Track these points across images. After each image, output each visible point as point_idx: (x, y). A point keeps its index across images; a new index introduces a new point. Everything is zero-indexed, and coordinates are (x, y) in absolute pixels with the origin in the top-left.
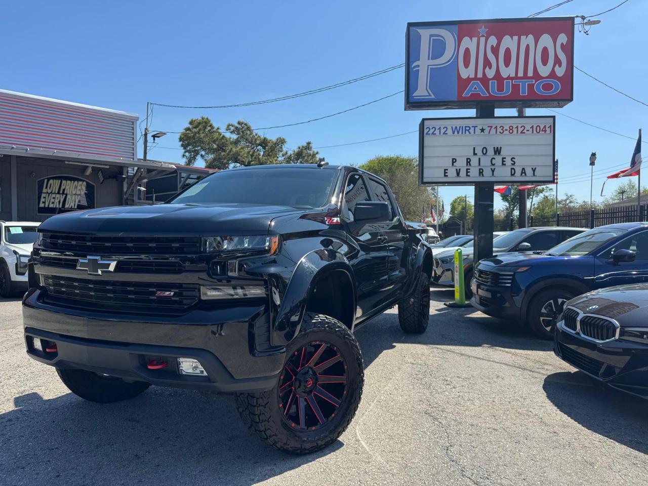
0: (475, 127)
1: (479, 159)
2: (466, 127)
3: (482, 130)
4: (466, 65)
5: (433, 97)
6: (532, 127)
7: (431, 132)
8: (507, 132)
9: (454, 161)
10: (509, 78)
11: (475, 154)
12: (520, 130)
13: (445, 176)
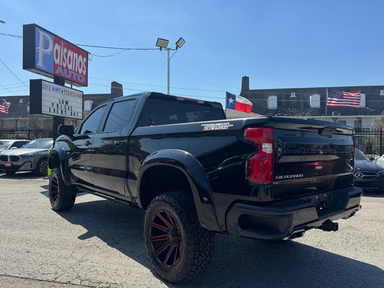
0: (60, 89)
1: (61, 105)
2: (57, 88)
3: (62, 92)
4: (57, 57)
5: (45, 69)
6: (77, 94)
7: (44, 87)
8: (69, 95)
9: (53, 104)
10: (70, 70)
11: (60, 103)
12: (74, 95)
13: (50, 112)
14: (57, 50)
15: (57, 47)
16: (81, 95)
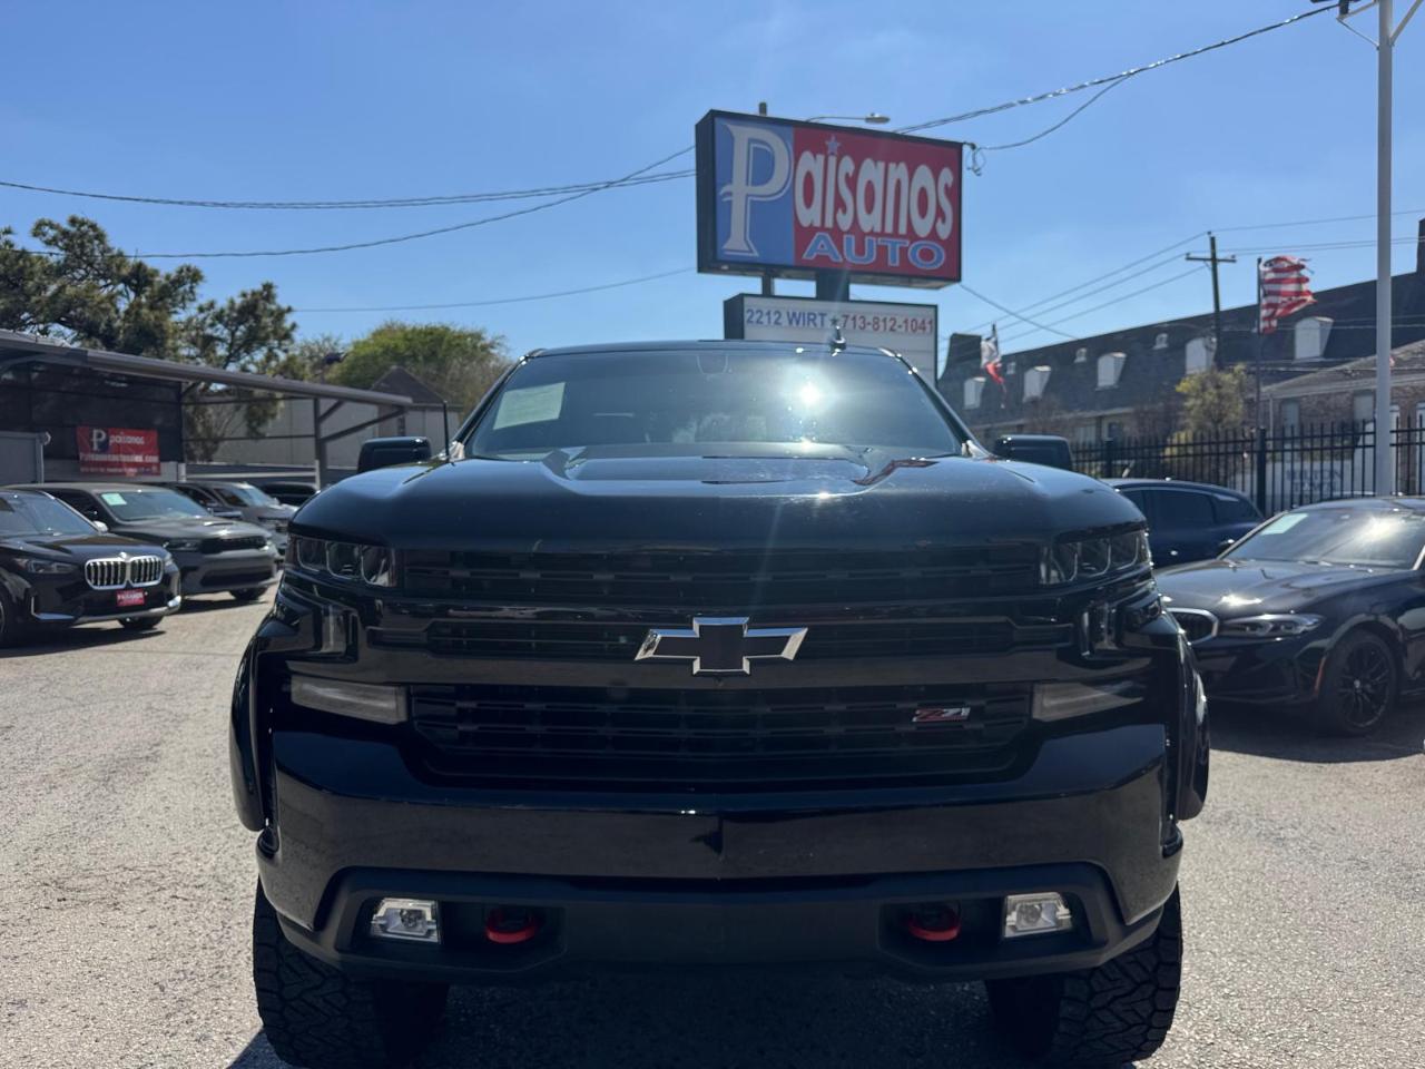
0: (823, 315)
2: (809, 314)
3: (834, 322)
4: (808, 201)
6: (906, 321)
7: (755, 319)
8: (870, 327)
10: (872, 233)
12: (889, 324)
14: (809, 179)
15: (810, 163)
16: (927, 321)
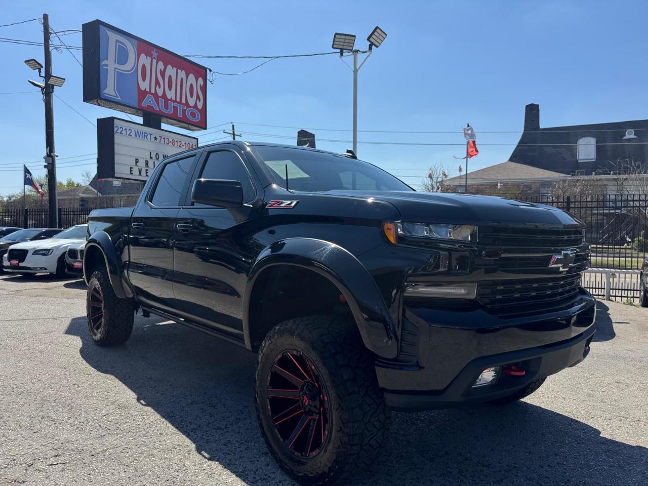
0: (151, 134)
1: (154, 162)
2: (145, 133)
3: (156, 138)
4: (144, 78)
5: (120, 99)
6: (185, 144)
7: (119, 131)
8: (171, 144)
9: (137, 161)
10: (171, 100)
11: (151, 158)
12: (179, 144)
13: (131, 174)
14: (144, 67)
15: (144, 60)
16: (194, 145)
